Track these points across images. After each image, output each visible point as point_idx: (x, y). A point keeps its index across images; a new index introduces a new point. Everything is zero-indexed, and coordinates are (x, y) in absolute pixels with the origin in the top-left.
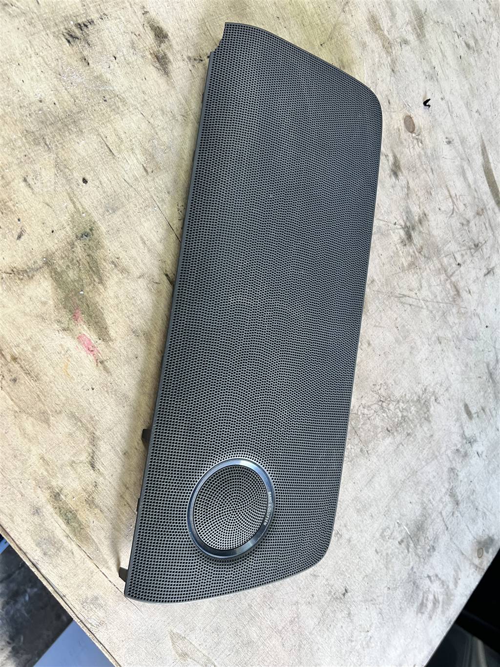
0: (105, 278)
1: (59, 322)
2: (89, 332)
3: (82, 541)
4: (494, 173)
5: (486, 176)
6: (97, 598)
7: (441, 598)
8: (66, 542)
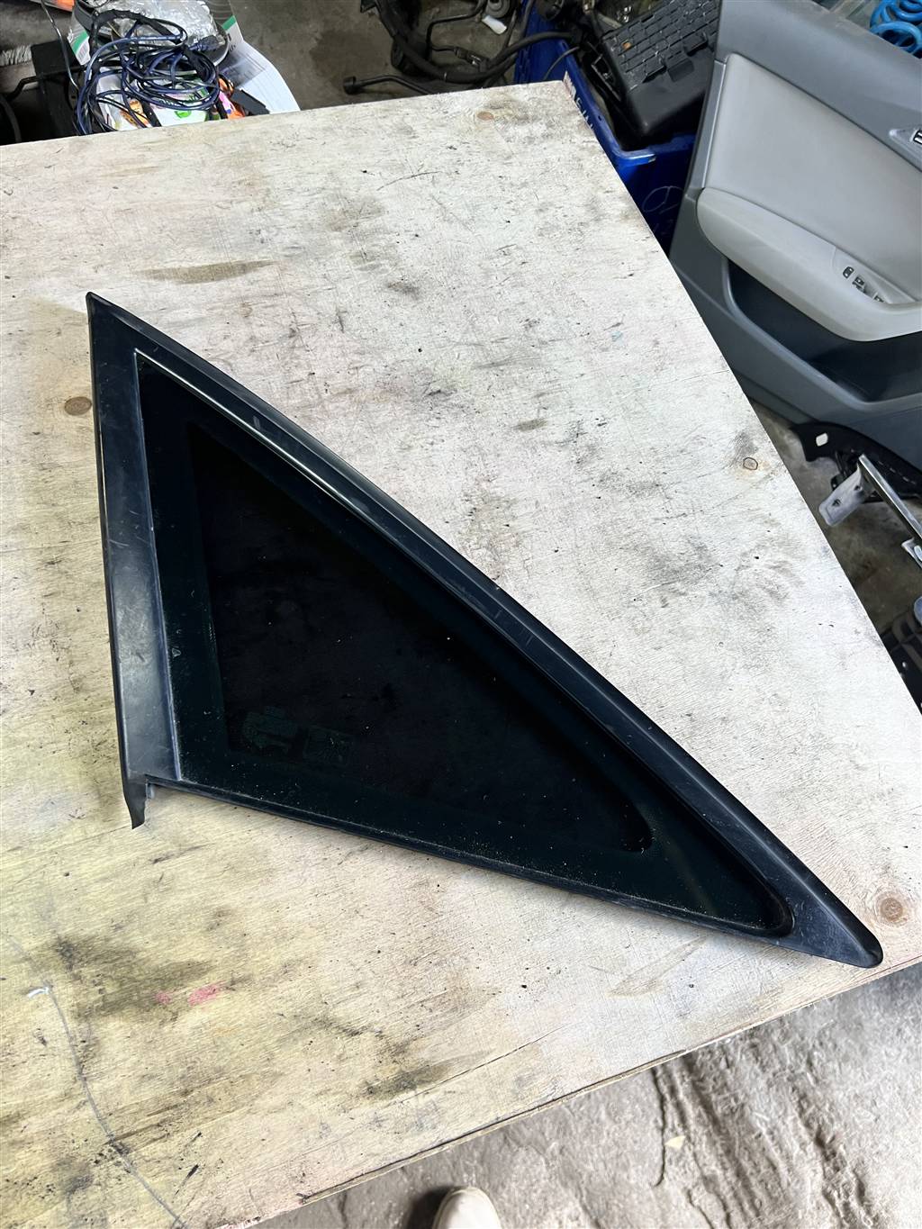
0: (131, 946)
1: (163, 1023)
2: (187, 989)
3: (440, 1077)
4: (197, 265)
5: (197, 282)
6: (519, 1079)
7: (782, 557)
8: (432, 1097)
